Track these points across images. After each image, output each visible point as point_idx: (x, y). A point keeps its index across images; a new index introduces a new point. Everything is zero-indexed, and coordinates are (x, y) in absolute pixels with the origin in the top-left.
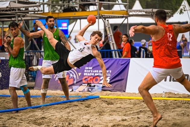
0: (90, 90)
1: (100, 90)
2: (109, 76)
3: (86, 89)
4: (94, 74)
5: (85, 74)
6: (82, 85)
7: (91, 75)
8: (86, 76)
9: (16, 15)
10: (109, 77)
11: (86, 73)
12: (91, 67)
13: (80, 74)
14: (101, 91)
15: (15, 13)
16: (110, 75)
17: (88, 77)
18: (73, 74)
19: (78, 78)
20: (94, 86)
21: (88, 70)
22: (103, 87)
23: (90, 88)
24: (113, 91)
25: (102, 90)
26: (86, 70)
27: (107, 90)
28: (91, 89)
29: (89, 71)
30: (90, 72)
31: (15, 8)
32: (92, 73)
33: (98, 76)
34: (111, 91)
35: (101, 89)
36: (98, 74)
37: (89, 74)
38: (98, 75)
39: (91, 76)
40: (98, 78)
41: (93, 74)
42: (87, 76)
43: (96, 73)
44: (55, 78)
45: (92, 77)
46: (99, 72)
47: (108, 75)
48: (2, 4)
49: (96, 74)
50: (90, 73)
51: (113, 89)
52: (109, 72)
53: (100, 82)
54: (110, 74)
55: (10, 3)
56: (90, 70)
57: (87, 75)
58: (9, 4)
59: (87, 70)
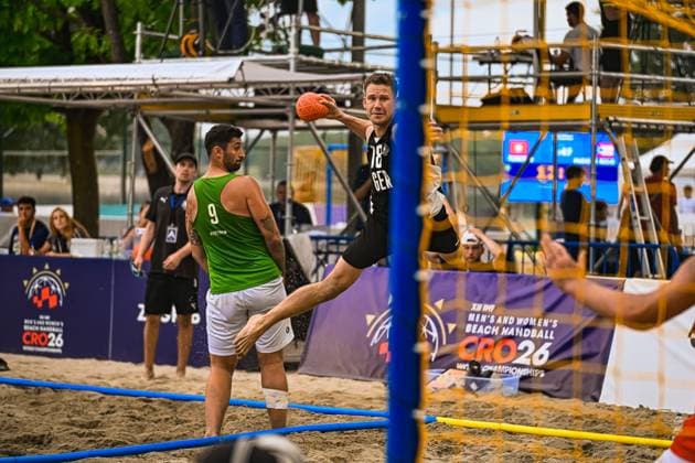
0: (474, 386)
1: (513, 389)
2: (549, 341)
3: (460, 384)
4: (500, 330)
5: (468, 328)
6: (454, 367)
7: (488, 333)
8: (470, 334)
9: (288, 109)
10: (548, 345)
11: (473, 323)
12: (489, 303)
13: (451, 327)
14: (516, 391)
15: (281, 103)
16: (551, 337)
17: (480, 341)
18: (429, 328)
19: (444, 342)
20: (489, 374)
21: (481, 313)
22: (524, 379)
23: (476, 382)
24: (556, 394)
25: (520, 389)
26: (473, 312)
27: (536, 391)
28: (478, 383)
29: (484, 318)
30: (487, 323)
31: (283, 86)
32: (492, 325)
33: (510, 337)
34: (551, 396)
35: (517, 384)
36: (513, 329)
37: (481, 330)
38: (511, 332)
39: (490, 336)
40: (511, 343)
41: (495, 330)
42: (475, 334)
43: (507, 326)
44: (368, 335)
45: (490, 341)
46: (515, 325)
47: (546, 337)
48: (216, 68)
49: (505, 332)
50: (485, 324)
51: (556, 388)
52: (550, 324)
53: (517, 361)
54: (552, 332)
55: (244, 67)
56: (486, 313)
57: (474, 331)
58: (240, 68)
59: (476, 313)
